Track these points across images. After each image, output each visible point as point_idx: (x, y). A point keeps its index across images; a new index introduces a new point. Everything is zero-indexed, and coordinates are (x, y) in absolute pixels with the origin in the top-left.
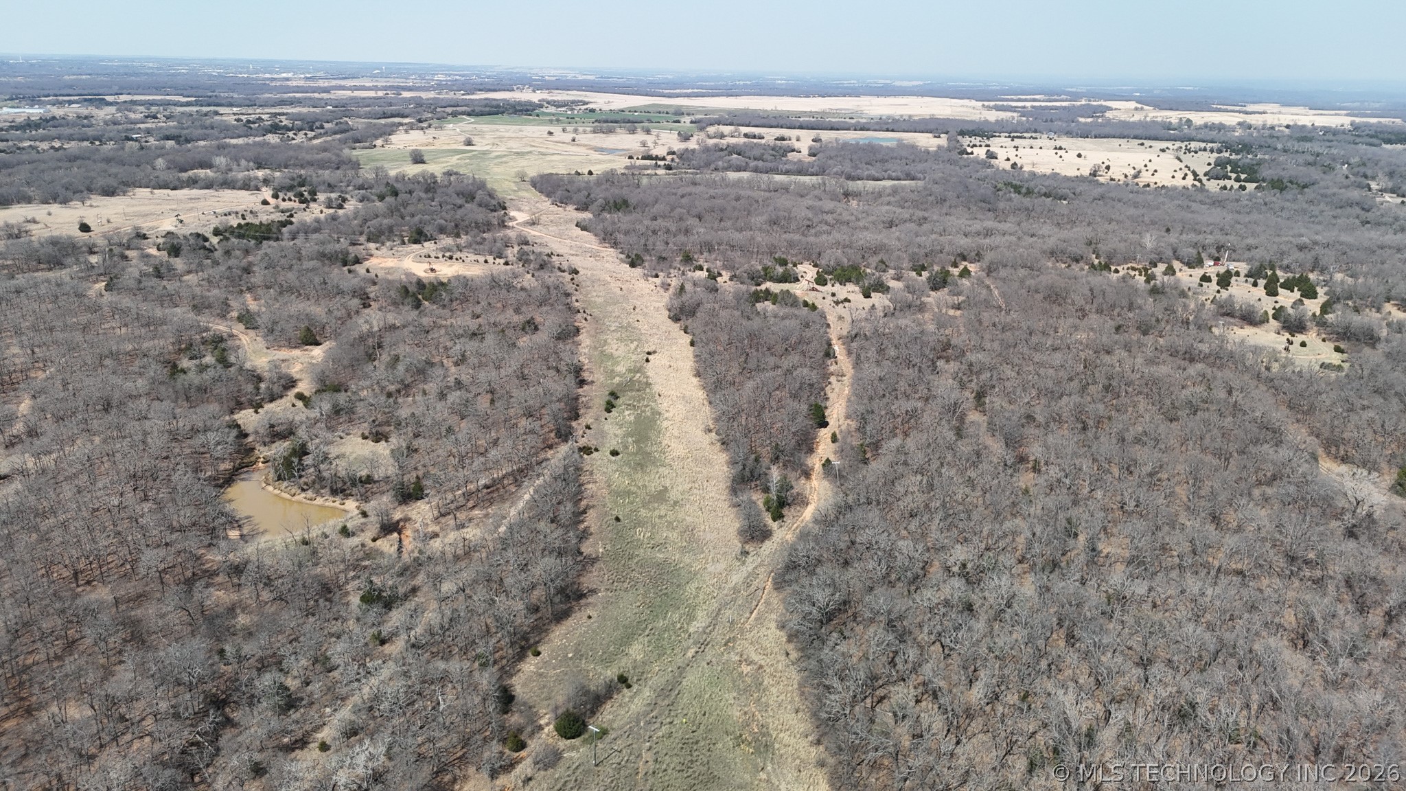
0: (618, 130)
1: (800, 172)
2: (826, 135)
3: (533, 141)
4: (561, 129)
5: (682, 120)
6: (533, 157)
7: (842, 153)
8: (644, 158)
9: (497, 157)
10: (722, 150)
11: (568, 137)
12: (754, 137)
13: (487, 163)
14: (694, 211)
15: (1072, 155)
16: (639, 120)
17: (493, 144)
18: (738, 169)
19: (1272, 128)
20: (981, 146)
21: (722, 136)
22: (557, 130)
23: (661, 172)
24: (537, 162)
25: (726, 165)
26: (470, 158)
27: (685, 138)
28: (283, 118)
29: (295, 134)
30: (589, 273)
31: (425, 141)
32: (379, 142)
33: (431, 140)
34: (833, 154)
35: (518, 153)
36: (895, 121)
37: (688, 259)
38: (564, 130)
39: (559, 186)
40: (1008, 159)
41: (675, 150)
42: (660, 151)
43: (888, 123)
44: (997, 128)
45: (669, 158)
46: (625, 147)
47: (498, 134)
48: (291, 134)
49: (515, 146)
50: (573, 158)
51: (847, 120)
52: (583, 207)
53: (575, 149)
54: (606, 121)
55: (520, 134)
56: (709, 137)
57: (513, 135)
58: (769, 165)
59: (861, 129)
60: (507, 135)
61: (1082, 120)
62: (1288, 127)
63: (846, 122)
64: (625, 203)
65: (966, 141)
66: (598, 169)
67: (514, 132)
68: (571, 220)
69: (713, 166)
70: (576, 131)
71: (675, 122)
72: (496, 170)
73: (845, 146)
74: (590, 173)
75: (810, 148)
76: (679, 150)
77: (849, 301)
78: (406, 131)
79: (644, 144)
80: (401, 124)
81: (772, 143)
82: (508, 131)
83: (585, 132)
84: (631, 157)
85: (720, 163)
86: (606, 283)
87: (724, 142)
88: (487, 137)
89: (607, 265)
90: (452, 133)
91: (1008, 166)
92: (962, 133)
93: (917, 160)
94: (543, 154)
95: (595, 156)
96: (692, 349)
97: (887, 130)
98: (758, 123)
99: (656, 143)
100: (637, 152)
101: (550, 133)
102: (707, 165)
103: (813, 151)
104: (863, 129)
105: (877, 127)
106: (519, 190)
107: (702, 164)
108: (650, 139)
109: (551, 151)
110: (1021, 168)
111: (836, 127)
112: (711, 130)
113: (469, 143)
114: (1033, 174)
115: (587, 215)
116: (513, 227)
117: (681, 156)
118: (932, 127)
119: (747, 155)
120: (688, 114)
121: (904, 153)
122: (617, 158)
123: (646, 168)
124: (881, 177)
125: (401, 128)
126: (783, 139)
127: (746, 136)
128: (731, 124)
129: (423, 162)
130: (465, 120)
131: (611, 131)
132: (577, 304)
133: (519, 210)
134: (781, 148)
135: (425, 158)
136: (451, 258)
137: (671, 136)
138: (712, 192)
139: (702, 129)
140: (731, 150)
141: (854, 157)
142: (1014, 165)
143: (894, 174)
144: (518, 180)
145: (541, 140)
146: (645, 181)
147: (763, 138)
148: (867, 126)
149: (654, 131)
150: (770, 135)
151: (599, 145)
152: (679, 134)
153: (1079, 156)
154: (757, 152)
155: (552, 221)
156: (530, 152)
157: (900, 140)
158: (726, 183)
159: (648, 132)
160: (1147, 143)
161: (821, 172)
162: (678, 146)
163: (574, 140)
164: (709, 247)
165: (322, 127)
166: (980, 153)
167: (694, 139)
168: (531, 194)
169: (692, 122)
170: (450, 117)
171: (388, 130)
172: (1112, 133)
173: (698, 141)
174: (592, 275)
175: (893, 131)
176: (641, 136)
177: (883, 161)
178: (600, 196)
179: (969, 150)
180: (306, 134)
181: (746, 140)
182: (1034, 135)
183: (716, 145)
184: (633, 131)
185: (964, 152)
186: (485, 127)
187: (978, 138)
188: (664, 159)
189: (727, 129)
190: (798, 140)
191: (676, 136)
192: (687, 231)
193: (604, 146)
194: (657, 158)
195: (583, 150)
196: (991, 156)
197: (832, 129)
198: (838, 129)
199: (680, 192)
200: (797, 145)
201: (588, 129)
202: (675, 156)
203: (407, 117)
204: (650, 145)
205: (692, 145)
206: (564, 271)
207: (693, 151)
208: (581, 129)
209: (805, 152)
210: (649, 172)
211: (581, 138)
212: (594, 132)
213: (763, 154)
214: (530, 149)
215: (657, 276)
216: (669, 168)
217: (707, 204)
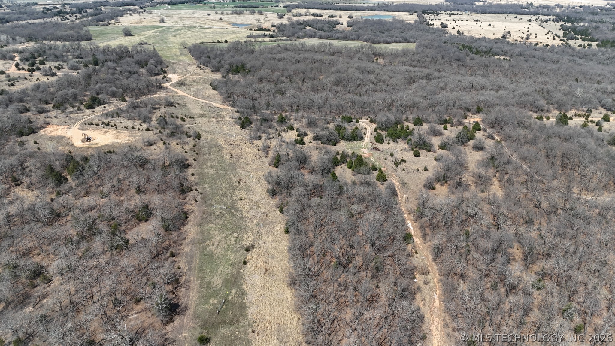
0: (245, 12)
1: (345, 38)
2: (355, 14)
3: (199, 20)
4: (214, 12)
5: (279, 5)
6: (195, 30)
7: (366, 25)
8: (258, 30)
9: (176, 31)
10: (301, 24)
11: (217, 17)
12: (317, 15)
13: (168, 35)
14: (286, 74)
15: (485, 25)
16: (257, 6)
17: (176, 22)
18: (311, 37)
19: (574, 7)
20: (436, 20)
21: (300, 15)
22: (212, 12)
23: (267, 39)
24: (197, 34)
25: (303, 34)
26: (160, 32)
27: (281, 17)
28: (67, 7)
29: (70, 16)
30: (209, 137)
31: (139, 20)
32: (113, 21)
33: (142, 20)
34: (361, 26)
35: (188, 28)
36: (387, 6)
37: (283, 120)
38: (216, 13)
39: (204, 53)
40: (454, 28)
41: (276, 24)
42: (267, 25)
43: (383, 7)
44: (438, 9)
45: (272, 29)
46: (248, 23)
47: (181, 15)
48: (68, 16)
49: (188, 23)
50: (219, 30)
51: (362, 5)
52: (216, 70)
53: (220, 24)
54: (240, 7)
55: (192, 16)
56: (294, 16)
57: (188, 16)
58: (327, 34)
59: (371, 10)
60: (185, 16)
61: (477, 3)
62: (581, 7)
63: (363, 6)
64: (243, 67)
65: (427, 16)
66: (231, 38)
67: (190, 14)
68: (207, 80)
69: (296, 35)
70: (222, 13)
71: (275, 6)
72: (172, 40)
73: (367, 21)
74: (226, 41)
75: (348, 22)
76: (277, 24)
77: (405, 162)
78: (130, 15)
79: (259, 21)
80: (130, 10)
81: (327, 19)
82: (186, 14)
83: (227, 13)
84: (251, 30)
85: (300, 33)
86: (221, 148)
87: (302, 19)
88: (174, 17)
89: (224, 127)
90: (155, 15)
91: (454, 32)
92: (424, 12)
93: (407, 29)
94: (202, 28)
95: (232, 28)
96: (287, 237)
97: (385, 11)
98: (318, 7)
99: (265, 20)
100: (254, 26)
101: (209, 15)
102: (293, 35)
103: (349, 24)
104: (372, 9)
105: (379, 9)
106: (181, 55)
107: (290, 34)
108: (262, 18)
109: (207, 26)
110: (463, 33)
111: (359, 8)
112: (295, 11)
113: (162, 21)
114: (472, 38)
115: (218, 76)
116: (167, 88)
117: (278, 28)
118: (408, 9)
119: (314, 27)
120: (283, 2)
121: (399, 25)
122: (243, 30)
123: (259, 36)
124: (391, 41)
125: (129, 12)
126: (332, 16)
127: (313, 15)
128: (305, 8)
129: (130, 35)
130: (165, 7)
131: (241, 13)
132: (192, 178)
133: (175, 73)
134: (332, 22)
135: (132, 32)
136: (108, 125)
137: (273, 15)
138: (297, 57)
139: (290, 11)
140: (306, 24)
141: (373, 28)
142: (458, 32)
143: (397, 39)
144: (182, 48)
145: (203, 19)
146: (257, 47)
147: (322, 16)
148: (374, 8)
149: (264, 13)
150: (325, 14)
151: (235, 21)
152: (278, 14)
153: (490, 25)
154: (320, 25)
155: (194, 81)
156: (195, 27)
157: (394, 17)
158: (305, 49)
159: (261, 13)
160: (519, 16)
161: (357, 38)
162: (277, 22)
163: (221, 19)
164: (297, 107)
165: (86, 12)
166: (437, 24)
167: (286, 17)
168: (187, 58)
169: (284, 7)
170: (158, 6)
171: (120, 13)
172: (497, 11)
173: (288, 19)
174: (212, 139)
175: (387, 11)
176: (257, 16)
177: (388, 30)
178: (228, 59)
179: (430, 22)
180: (76, 16)
181: (313, 17)
182: (459, 12)
183: (297, 21)
184: (253, 13)
185: (428, 24)
186: (174, 12)
187: (433, 16)
188: (269, 30)
189: (303, 11)
190: (340, 17)
191: (276, 16)
192: (281, 93)
193: (237, 22)
194: (265, 30)
195: (225, 25)
196: (444, 26)
197: (356, 10)
198: (359, 10)
199: (278, 56)
200: (341, 20)
201: (229, 12)
202: (275, 28)
203: (135, 5)
204: (262, 21)
205: (285, 21)
206: (189, 136)
207: (285, 25)
208: (225, 12)
209: (345, 24)
210: (260, 39)
211: (226, 17)
212: (232, 13)
213: (323, 27)
214: (195, 25)
215: (260, 138)
216: (272, 36)
217: (294, 67)
